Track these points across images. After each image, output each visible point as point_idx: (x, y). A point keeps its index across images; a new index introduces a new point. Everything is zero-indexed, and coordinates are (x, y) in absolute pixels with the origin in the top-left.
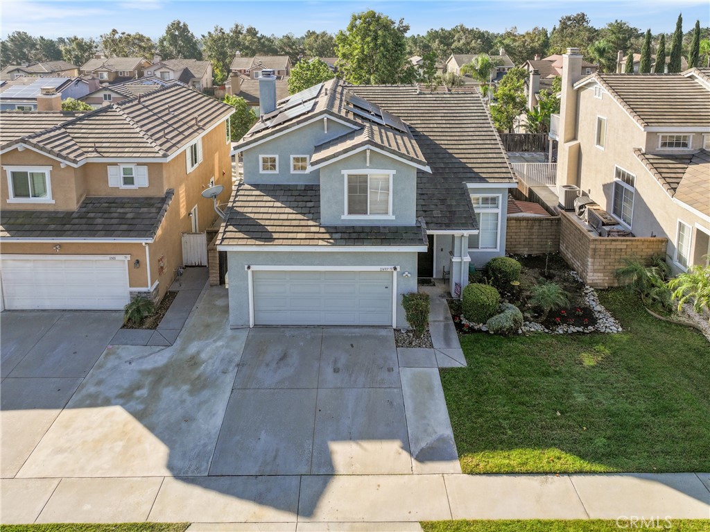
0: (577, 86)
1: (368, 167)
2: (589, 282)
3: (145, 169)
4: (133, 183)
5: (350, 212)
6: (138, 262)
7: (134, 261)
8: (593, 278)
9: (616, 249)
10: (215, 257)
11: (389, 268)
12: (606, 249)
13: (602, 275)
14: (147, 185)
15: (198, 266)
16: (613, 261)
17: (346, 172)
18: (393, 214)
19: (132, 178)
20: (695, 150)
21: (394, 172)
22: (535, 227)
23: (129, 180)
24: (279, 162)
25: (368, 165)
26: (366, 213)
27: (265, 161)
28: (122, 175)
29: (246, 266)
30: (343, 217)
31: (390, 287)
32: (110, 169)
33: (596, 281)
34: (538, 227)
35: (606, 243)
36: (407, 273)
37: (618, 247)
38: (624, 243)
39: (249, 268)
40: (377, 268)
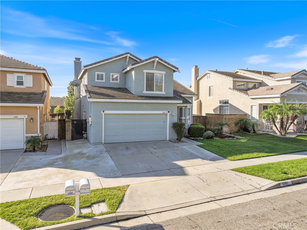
0: (198, 79)
1: (154, 70)
2: (224, 131)
3: (31, 77)
4: (22, 84)
5: (147, 90)
6: (32, 119)
7: (30, 118)
8: (225, 130)
9: (231, 118)
10: (70, 125)
11: (166, 112)
12: (229, 118)
13: (228, 128)
14: (32, 86)
15: (52, 139)
16: (231, 123)
17: (145, 71)
18: (164, 92)
19: (22, 82)
20: (246, 88)
21: (165, 72)
22: (198, 120)
23: (20, 83)
24: (105, 76)
25: (154, 69)
26: (153, 91)
27: (98, 75)
28: (16, 80)
29: (102, 111)
30: (144, 92)
31: (166, 122)
32: (9, 76)
33: (226, 131)
34: (199, 120)
35: (229, 116)
36: (173, 114)
37: (232, 117)
38: (234, 116)
39: (103, 111)
40: (161, 112)
